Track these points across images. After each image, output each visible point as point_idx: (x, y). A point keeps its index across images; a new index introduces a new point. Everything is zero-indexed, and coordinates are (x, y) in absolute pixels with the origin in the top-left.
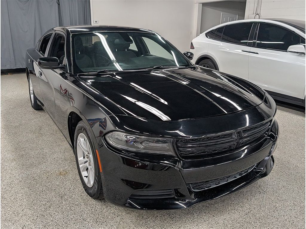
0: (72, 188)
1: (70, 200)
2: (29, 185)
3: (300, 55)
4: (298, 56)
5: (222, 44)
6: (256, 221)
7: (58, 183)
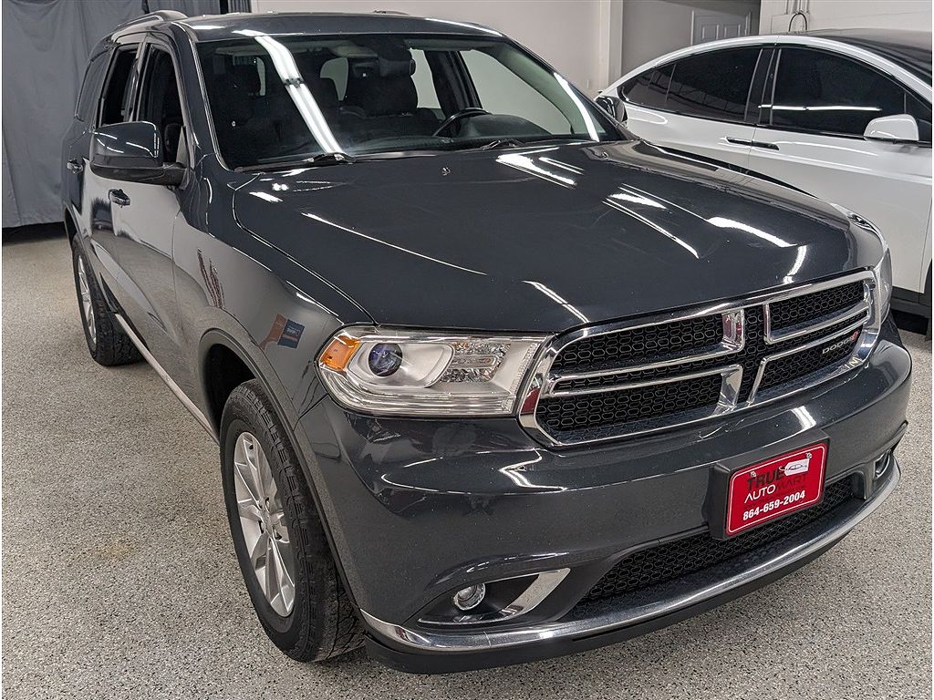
0: (140, 594)
1: (127, 630)
2: (13, 587)
3: (906, 149)
4: (900, 151)
5: (666, 121)
6: (681, 680)
7: (97, 582)
